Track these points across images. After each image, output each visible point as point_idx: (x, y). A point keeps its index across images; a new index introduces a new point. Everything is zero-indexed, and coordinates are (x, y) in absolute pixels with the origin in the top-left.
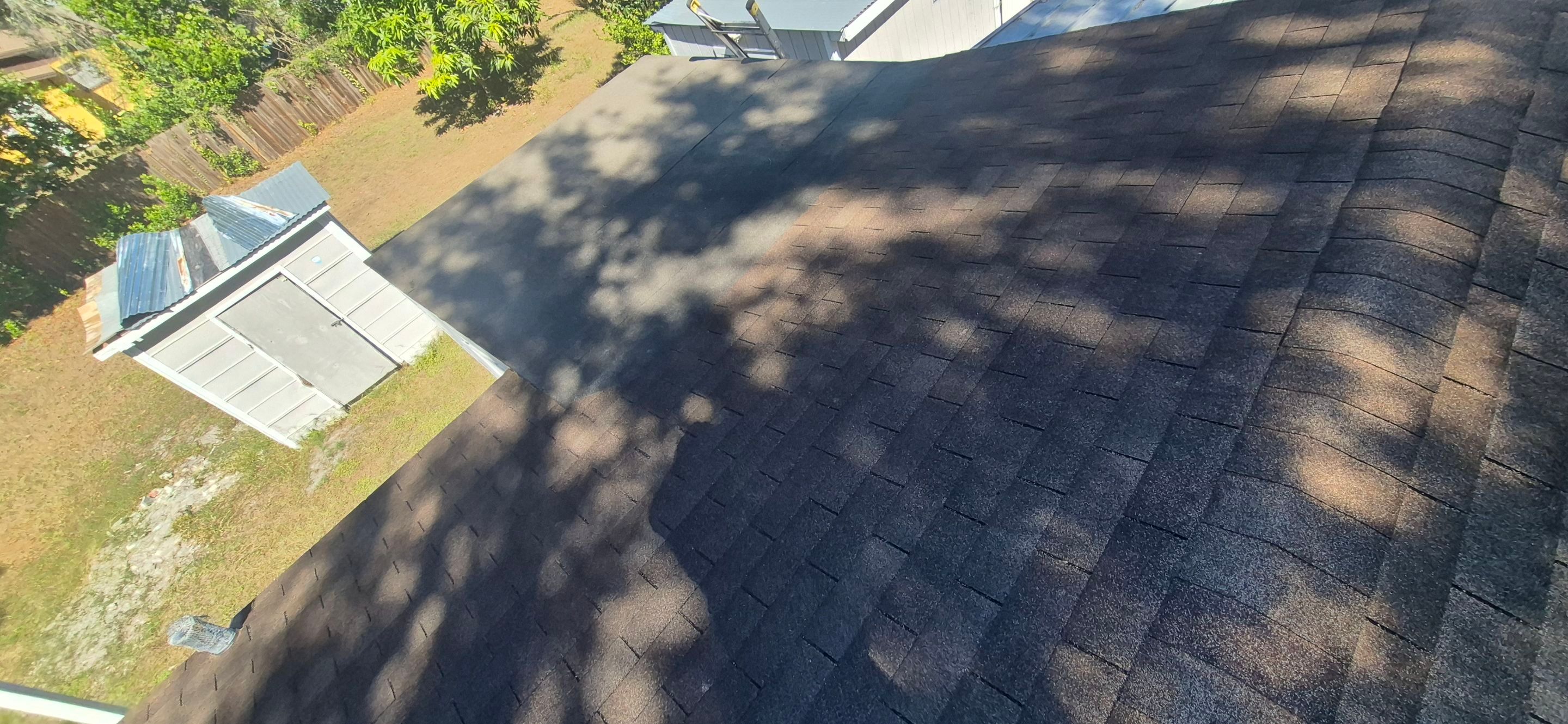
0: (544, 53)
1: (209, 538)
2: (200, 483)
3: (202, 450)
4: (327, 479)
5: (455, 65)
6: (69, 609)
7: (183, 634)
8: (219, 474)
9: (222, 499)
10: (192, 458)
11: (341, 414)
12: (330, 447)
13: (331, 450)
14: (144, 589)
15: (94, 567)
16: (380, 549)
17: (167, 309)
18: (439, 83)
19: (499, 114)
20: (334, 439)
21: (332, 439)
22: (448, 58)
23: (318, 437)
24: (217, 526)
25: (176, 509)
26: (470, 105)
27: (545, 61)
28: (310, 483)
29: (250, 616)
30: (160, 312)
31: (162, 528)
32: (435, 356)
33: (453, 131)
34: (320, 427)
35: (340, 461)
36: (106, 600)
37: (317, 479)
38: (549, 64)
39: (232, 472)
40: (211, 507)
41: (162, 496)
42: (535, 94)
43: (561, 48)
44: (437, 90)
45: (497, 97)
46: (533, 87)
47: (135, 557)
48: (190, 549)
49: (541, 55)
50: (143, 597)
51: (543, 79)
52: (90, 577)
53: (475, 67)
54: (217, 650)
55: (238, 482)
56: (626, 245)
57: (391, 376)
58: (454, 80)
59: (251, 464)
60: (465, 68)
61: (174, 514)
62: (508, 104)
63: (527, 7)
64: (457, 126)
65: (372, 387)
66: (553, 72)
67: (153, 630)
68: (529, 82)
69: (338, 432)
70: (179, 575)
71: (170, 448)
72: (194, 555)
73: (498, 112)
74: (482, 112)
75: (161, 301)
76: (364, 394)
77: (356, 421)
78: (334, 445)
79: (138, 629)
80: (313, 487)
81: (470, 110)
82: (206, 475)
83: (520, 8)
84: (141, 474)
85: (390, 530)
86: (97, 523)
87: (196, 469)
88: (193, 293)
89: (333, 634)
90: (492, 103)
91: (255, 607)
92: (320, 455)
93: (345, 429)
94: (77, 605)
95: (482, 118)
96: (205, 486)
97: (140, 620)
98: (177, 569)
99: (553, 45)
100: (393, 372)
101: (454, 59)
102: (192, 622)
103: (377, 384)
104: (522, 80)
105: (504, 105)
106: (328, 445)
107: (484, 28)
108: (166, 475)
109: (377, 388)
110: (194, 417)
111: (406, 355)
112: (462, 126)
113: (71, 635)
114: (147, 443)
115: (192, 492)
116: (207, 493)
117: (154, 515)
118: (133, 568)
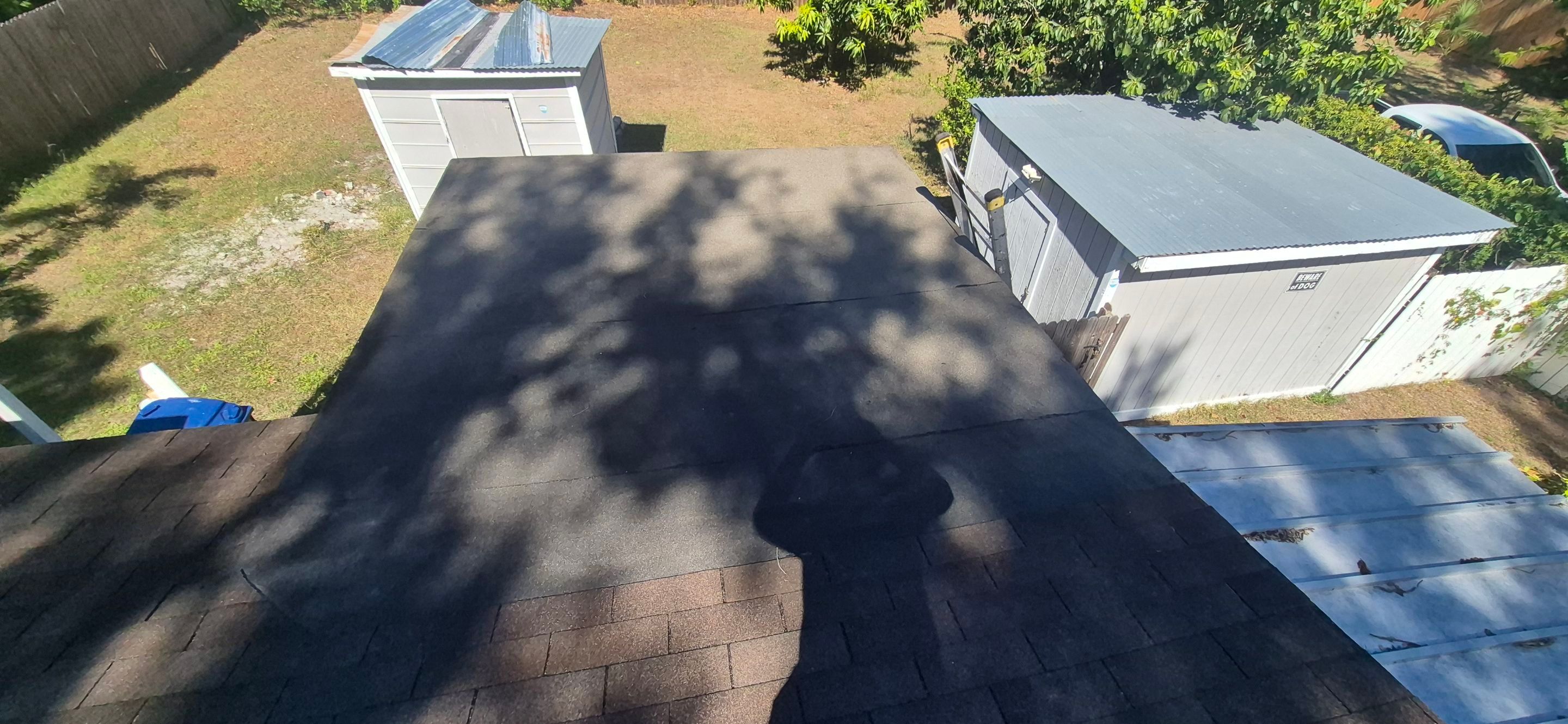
0: (902, 59)
2: (358, 210)
5: (814, 23)
8: (372, 213)
9: (353, 235)
15: (247, 215)
18: (792, 30)
19: (822, 84)
22: (813, 15)
25: (324, 217)
26: (809, 61)
27: (895, 65)
30: (395, 68)
31: (303, 223)
33: (777, 73)
36: (225, 247)
38: (896, 70)
39: (379, 220)
40: (341, 235)
42: (863, 87)
43: (919, 64)
44: (787, 34)
45: (833, 68)
46: (867, 81)
47: (270, 230)
48: (295, 256)
49: (898, 59)
51: (879, 79)
52: (237, 220)
53: (828, 36)
58: (805, 34)
59: (393, 224)
60: (819, 31)
62: (836, 81)
63: (911, 14)
64: (784, 71)
66: (893, 79)
68: (867, 74)
73: (823, 81)
74: (812, 73)
75: (405, 61)
81: (805, 64)
82: (366, 207)
83: (906, 10)
84: (341, 171)
87: (367, 197)
88: (431, 70)
90: (825, 71)
95: (808, 78)
96: (357, 215)
99: (915, 57)
101: (816, 18)
104: (865, 69)
105: (832, 79)
107: (858, 10)
108: (349, 185)
112: (787, 73)
115: (347, 213)
116: (352, 222)
117: (311, 209)
118: (261, 238)
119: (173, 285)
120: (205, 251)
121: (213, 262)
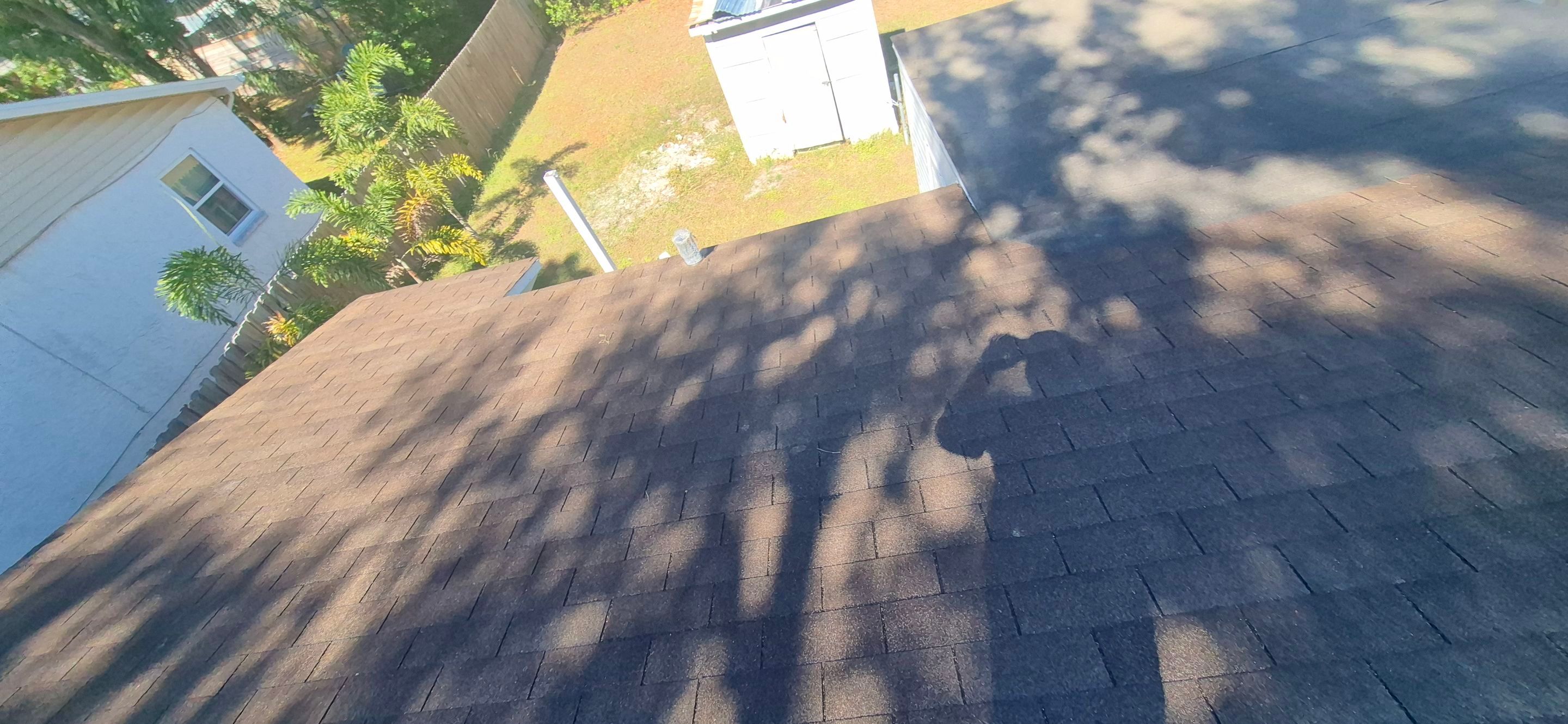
1: (682, 192)
2: (693, 153)
3: (703, 132)
4: (759, 196)
6: (604, 188)
7: (681, 240)
8: (705, 154)
9: (699, 171)
10: (696, 133)
11: (791, 155)
12: (773, 175)
13: (772, 177)
14: (640, 202)
15: (624, 172)
16: (805, 261)
17: (739, 17)
20: (777, 170)
21: (777, 169)
23: (770, 163)
24: (688, 187)
25: (674, 162)
28: (749, 193)
29: (712, 253)
30: (736, 17)
31: (663, 170)
32: (872, 146)
34: (774, 157)
35: (773, 188)
36: (621, 195)
37: (755, 192)
39: (712, 157)
40: (691, 172)
41: (673, 149)
47: (644, 178)
48: (669, 192)
50: (638, 206)
52: (620, 176)
54: (689, 263)
55: (712, 166)
56: (1127, 124)
57: (836, 145)
59: (724, 157)
61: (671, 165)
65: (818, 146)
67: (633, 230)
69: (782, 167)
70: (657, 205)
71: (688, 119)
72: (670, 198)
75: (739, 9)
76: (812, 148)
77: (796, 165)
78: (775, 175)
79: (627, 223)
80: (749, 196)
82: (698, 150)
84: (668, 128)
85: (817, 252)
86: (634, 145)
87: (696, 143)
88: (759, 12)
89: (756, 297)
91: (717, 250)
92: (764, 176)
93: (787, 167)
94: (607, 189)
96: (694, 157)
97: (630, 219)
98: (658, 201)
100: (838, 142)
102: (688, 236)
103: (823, 146)
106: (771, 172)
108: (679, 137)
109: (821, 149)
110: (709, 105)
111: (856, 134)
113: (598, 205)
114: (679, 109)
115: (687, 156)
116: (693, 163)
117: (663, 160)
118: (641, 185)
119: (601, 226)
120: (610, 201)
121: (618, 207)
